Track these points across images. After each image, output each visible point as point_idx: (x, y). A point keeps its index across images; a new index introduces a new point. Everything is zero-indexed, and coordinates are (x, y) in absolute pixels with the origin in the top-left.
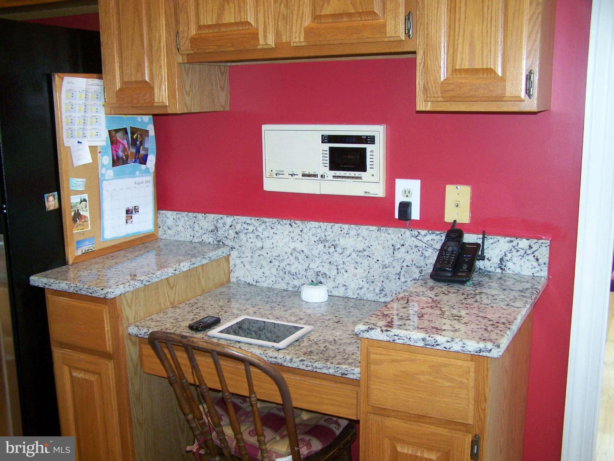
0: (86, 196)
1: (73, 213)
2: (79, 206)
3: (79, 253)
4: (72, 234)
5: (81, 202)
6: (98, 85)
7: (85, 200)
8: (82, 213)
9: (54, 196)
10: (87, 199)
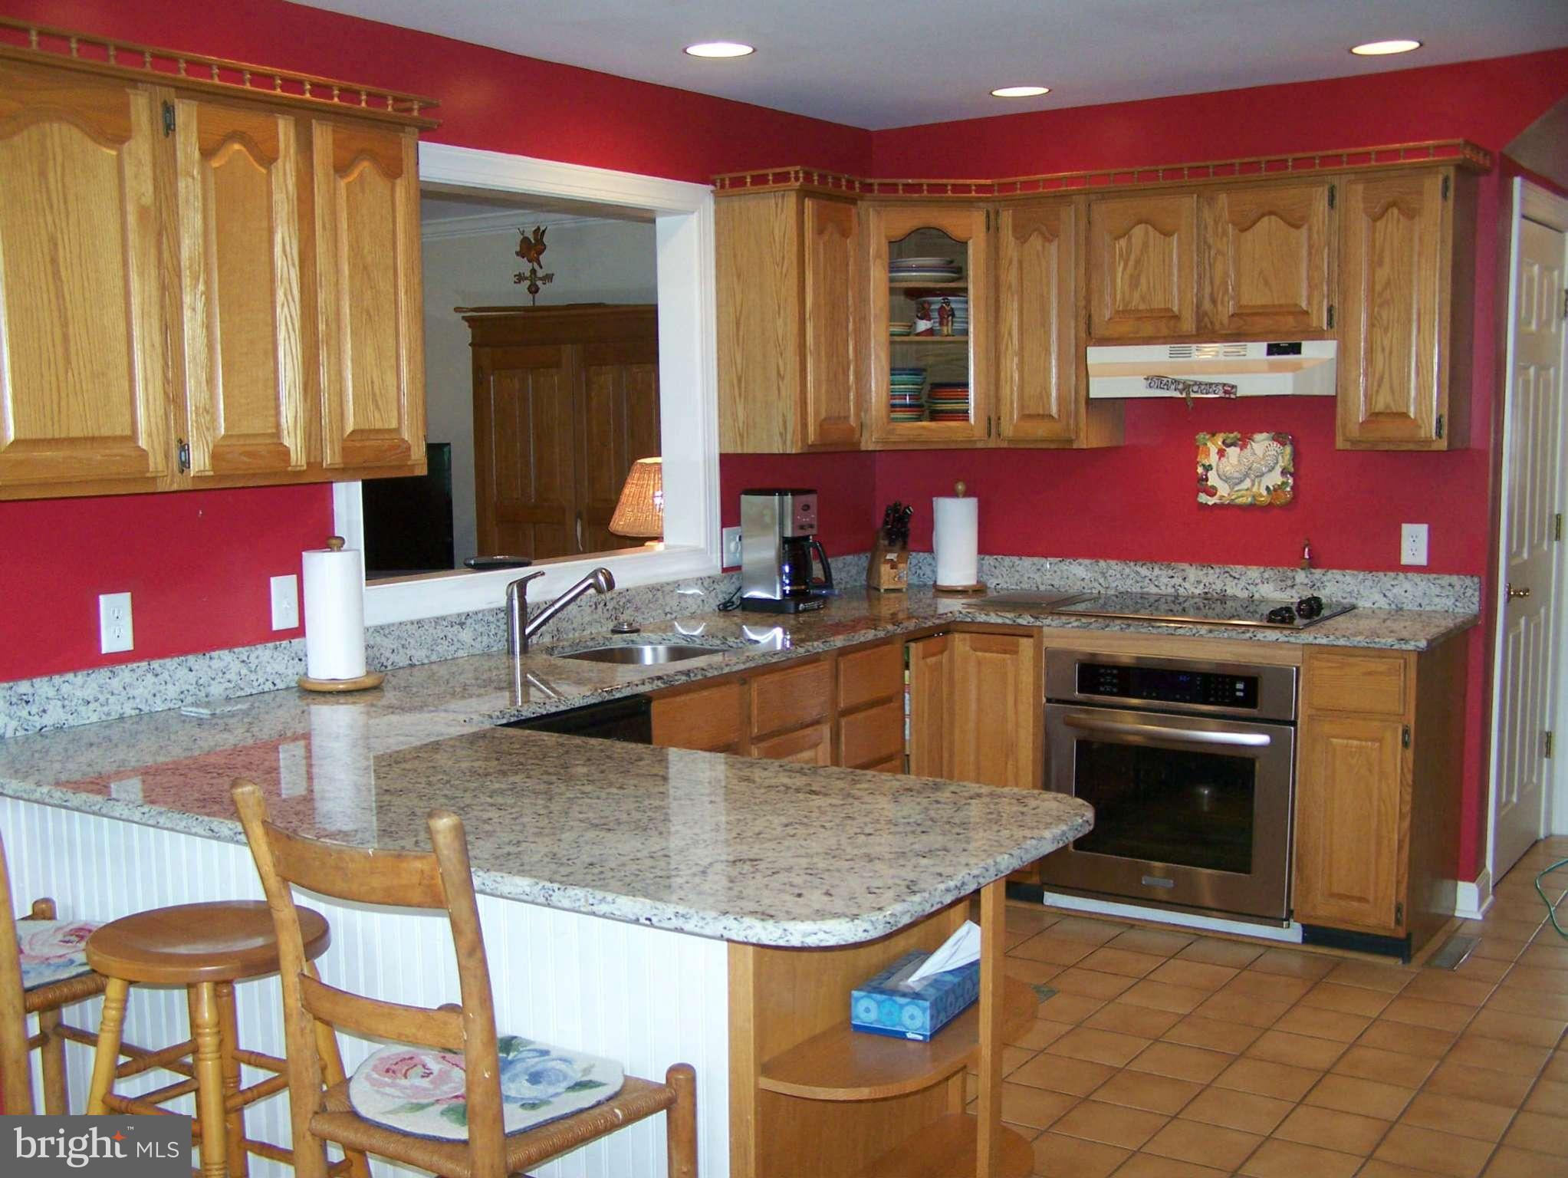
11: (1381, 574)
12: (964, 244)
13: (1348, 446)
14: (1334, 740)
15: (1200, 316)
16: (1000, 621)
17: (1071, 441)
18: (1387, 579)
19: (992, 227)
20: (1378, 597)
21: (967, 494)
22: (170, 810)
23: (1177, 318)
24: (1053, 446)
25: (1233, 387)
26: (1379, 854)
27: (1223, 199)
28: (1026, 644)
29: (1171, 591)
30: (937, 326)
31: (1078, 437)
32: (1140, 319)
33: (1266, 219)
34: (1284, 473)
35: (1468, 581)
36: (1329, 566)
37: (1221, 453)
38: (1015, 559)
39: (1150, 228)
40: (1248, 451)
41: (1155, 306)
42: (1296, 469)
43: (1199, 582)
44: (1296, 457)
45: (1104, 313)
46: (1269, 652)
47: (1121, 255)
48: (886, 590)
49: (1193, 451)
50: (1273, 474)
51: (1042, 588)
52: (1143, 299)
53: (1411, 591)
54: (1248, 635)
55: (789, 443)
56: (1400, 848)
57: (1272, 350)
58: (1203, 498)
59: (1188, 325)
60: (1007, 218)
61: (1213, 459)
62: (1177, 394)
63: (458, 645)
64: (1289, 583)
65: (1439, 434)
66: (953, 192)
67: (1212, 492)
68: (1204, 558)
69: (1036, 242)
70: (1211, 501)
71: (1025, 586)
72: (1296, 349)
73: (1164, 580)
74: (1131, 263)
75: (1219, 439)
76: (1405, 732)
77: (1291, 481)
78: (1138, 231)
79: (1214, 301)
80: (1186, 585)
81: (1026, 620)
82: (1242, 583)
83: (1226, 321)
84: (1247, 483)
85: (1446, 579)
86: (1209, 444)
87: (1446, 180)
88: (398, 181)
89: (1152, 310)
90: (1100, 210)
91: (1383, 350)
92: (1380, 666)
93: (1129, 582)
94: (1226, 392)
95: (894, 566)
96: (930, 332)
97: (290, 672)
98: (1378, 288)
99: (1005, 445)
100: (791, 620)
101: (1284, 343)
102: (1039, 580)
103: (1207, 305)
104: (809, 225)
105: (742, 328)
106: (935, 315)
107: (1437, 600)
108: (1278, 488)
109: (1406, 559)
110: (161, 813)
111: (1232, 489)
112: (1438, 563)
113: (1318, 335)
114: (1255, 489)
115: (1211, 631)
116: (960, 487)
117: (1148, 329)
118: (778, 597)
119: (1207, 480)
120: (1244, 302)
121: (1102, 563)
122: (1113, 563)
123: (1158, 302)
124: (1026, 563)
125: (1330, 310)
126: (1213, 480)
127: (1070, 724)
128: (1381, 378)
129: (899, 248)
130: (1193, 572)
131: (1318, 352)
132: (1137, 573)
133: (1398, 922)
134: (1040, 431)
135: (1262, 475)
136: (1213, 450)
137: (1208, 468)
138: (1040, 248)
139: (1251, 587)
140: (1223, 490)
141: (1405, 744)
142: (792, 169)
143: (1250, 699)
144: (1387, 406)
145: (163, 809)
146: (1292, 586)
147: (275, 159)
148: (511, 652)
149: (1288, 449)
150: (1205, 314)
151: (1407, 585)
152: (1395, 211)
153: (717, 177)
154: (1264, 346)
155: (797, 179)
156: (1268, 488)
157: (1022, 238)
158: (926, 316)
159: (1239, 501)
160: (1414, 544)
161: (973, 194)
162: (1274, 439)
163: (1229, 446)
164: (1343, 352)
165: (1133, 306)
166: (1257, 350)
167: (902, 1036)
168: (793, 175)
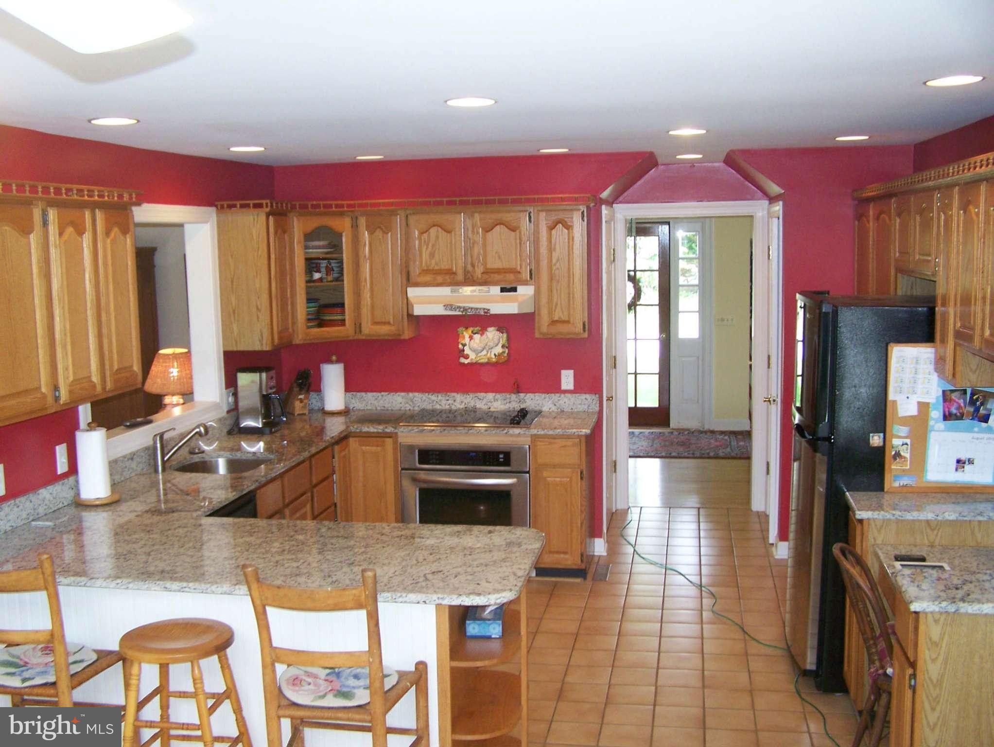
0: (908, 441)
1: (893, 453)
2: (901, 448)
3: (896, 484)
4: (891, 470)
5: (903, 445)
6: (931, 353)
7: (907, 444)
8: (902, 453)
9: (879, 437)
10: (909, 443)
11: (553, 395)
12: (340, 235)
13: (541, 336)
14: (549, 479)
15: (466, 272)
16: (375, 430)
17: (400, 335)
18: (555, 397)
19: (355, 226)
20: (552, 406)
21: (338, 361)
22: (134, 581)
23: (455, 273)
24: (390, 338)
25: (489, 310)
26: (572, 531)
27: (477, 216)
28: (389, 441)
29: (447, 407)
30: (324, 276)
31: (403, 333)
32: (436, 274)
33: (498, 226)
34: (503, 346)
35: (593, 397)
36: (528, 391)
37: (471, 338)
38: (363, 394)
39: (440, 229)
40: (484, 336)
41: (443, 267)
42: (509, 345)
43: (462, 402)
44: (509, 339)
45: (415, 270)
46: (514, 439)
47: (425, 241)
48: (298, 415)
49: (457, 337)
50: (497, 347)
51: (379, 408)
52: (436, 264)
53: (568, 402)
54: (505, 431)
55: (264, 345)
56: (581, 526)
57: (503, 290)
58: (462, 360)
59: (460, 277)
60: (362, 221)
61: (467, 340)
62: (460, 313)
63: (131, 471)
64: (508, 401)
65: (584, 330)
66: (336, 208)
67: (467, 357)
68: (464, 389)
69: (379, 233)
70: (466, 361)
71: (369, 408)
72: (514, 290)
73: (444, 402)
74: (430, 247)
75: (470, 330)
76: (582, 473)
77: (507, 351)
78: (433, 231)
79: (473, 266)
80: (456, 404)
81: (389, 429)
82: (484, 402)
83: (480, 276)
84: (484, 352)
85: (583, 396)
86: (465, 333)
87: (583, 213)
88: (128, 236)
89: (441, 270)
90: (412, 220)
91: (557, 290)
92: (569, 443)
93: (426, 403)
94: (485, 312)
95: (301, 401)
96: (321, 280)
97: (68, 496)
98: (554, 261)
99: (364, 338)
100: (268, 438)
101: (508, 287)
102: (377, 404)
103: (469, 268)
104: (272, 230)
105: (235, 283)
106: (323, 270)
107: (579, 406)
108: (500, 355)
109: (564, 386)
110: (129, 583)
111: (477, 354)
112: (579, 388)
113: (525, 283)
114: (489, 355)
115: (486, 431)
116: (334, 358)
117: (440, 279)
118: (260, 426)
119: (463, 350)
120: (489, 266)
121: (411, 395)
122: (416, 394)
123: (445, 266)
124: (370, 396)
125: (531, 271)
126: (467, 351)
127: (415, 480)
128: (557, 304)
129: (309, 237)
130: (459, 397)
131: (526, 291)
132: (429, 398)
133: (582, 561)
134: (383, 331)
135: (492, 348)
136: (467, 336)
137: (464, 345)
138: (381, 237)
139: (489, 404)
140: (473, 357)
141: (582, 478)
142: (264, 202)
143: (507, 461)
144: (560, 318)
145: (131, 581)
146: (510, 402)
147: (84, 233)
148: (156, 471)
149: (505, 335)
150: (468, 272)
151: (566, 400)
152: (561, 225)
153: (219, 203)
154: (498, 288)
155: (267, 206)
156: (495, 355)
157: (371, 232)
158: (319, 271)
159: (480, 361)
160: (567, 378)
161: (345, 209)
162: (498, 330)
163: (475, 333)
164: (537, 292)
165: (431, 268)
166: (495, 290)
167: (489, 638)
168: (264, 205)
